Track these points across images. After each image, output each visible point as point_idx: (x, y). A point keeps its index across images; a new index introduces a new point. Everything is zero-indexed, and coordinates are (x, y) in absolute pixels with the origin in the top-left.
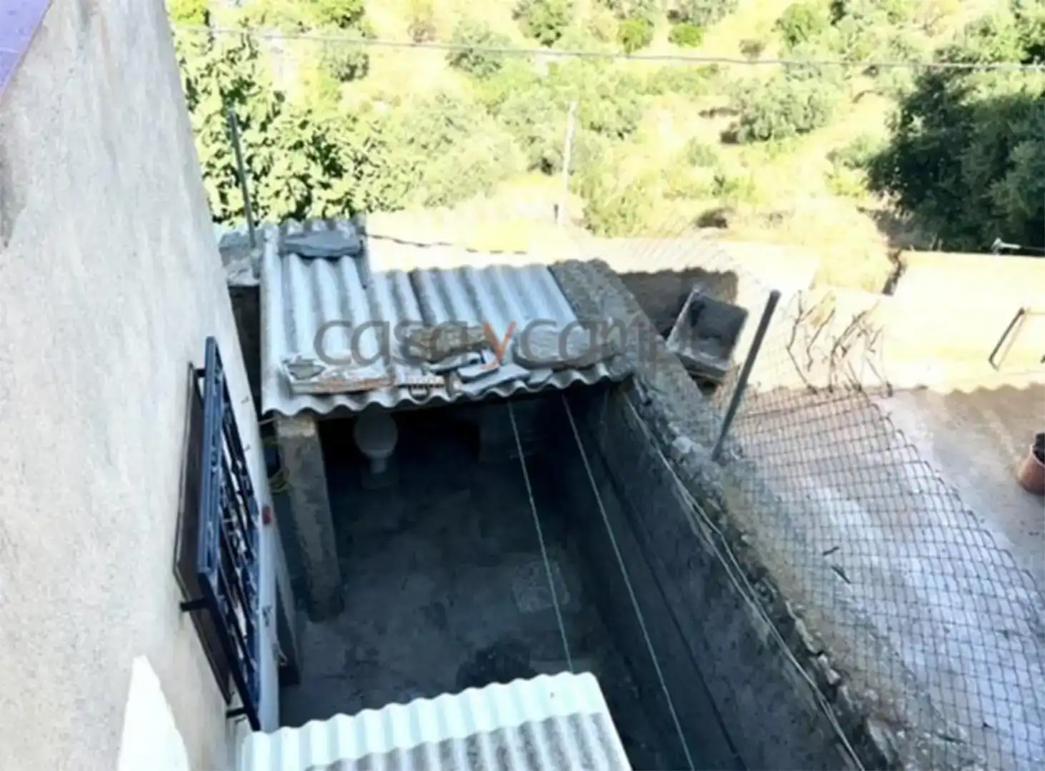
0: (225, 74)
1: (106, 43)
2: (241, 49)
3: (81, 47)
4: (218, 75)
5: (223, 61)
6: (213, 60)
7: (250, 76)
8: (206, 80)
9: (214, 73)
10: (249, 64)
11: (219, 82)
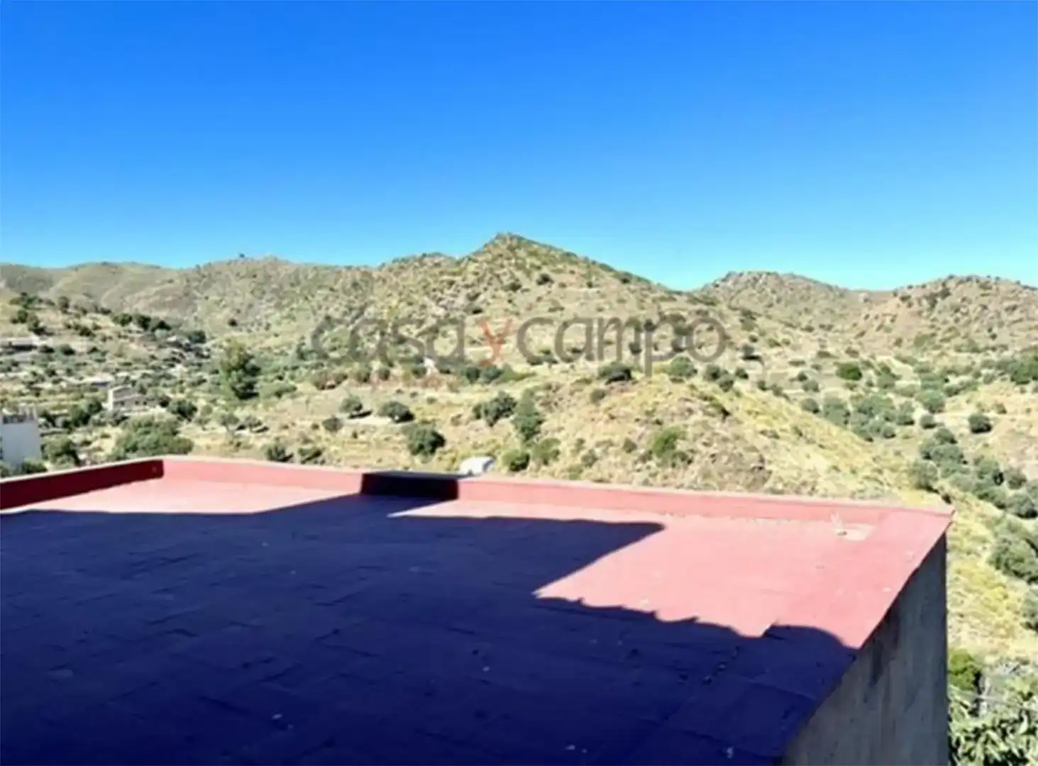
0: (994, 743)
1: (887, 699)
2: (1015, 721)
3: (865, 701)
4: (985, 743)
5: (994, 729)
6: (984, 725)
7: (1021, 751)
8: (971, 744)
9: (982, 739)
10: (1024, 739)
11: (985, 749)
